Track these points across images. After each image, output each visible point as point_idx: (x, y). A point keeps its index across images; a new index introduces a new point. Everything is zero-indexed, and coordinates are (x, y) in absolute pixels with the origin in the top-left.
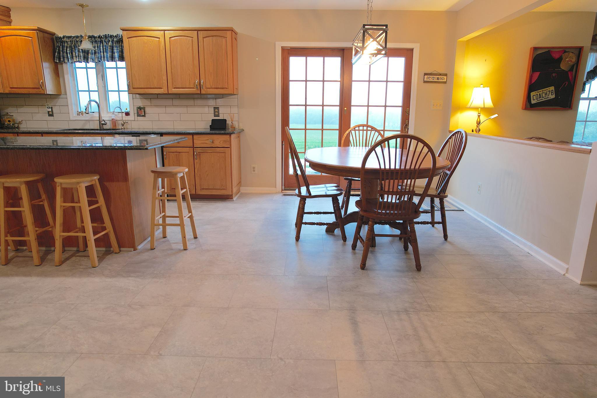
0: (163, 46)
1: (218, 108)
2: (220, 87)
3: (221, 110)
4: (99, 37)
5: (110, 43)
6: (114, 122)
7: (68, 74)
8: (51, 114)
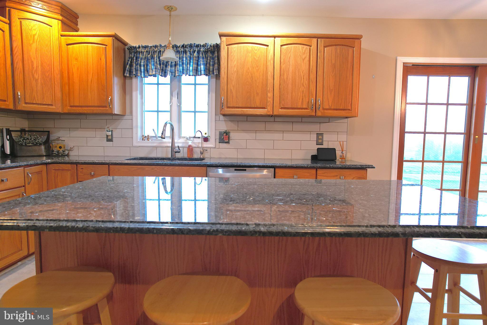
0: (271, 56)
1: (322, 134)
2: (341, 108)
3: (326, 137)
4: (183, 46)
5: (196, 54)
6: (190, 149)
7: (137, 90)
8: (110, 139)
